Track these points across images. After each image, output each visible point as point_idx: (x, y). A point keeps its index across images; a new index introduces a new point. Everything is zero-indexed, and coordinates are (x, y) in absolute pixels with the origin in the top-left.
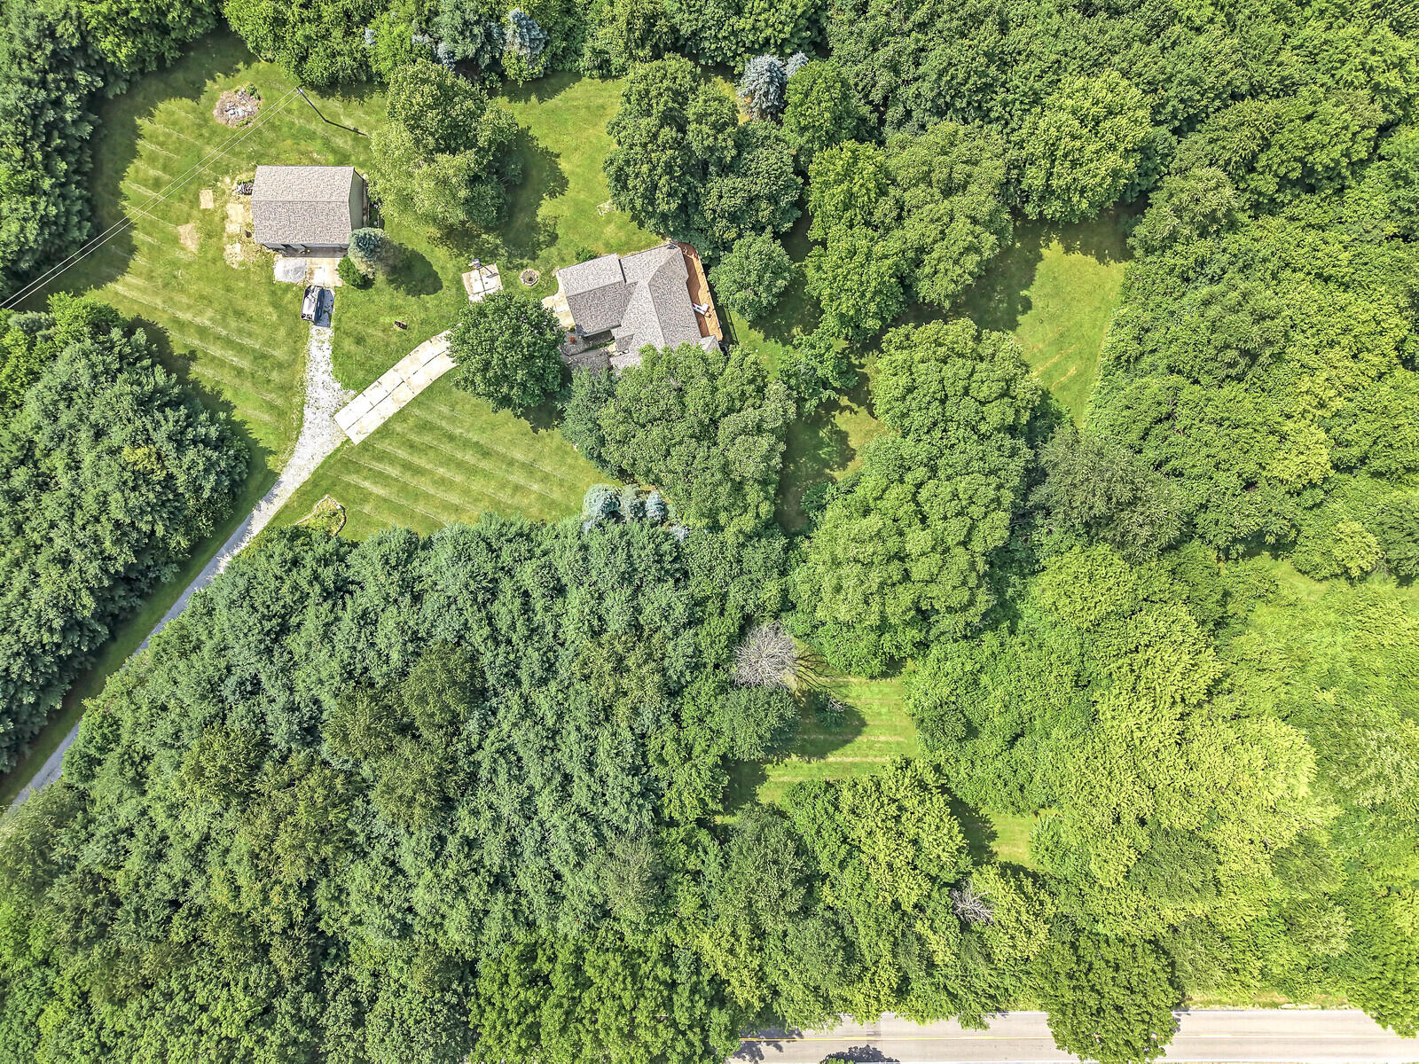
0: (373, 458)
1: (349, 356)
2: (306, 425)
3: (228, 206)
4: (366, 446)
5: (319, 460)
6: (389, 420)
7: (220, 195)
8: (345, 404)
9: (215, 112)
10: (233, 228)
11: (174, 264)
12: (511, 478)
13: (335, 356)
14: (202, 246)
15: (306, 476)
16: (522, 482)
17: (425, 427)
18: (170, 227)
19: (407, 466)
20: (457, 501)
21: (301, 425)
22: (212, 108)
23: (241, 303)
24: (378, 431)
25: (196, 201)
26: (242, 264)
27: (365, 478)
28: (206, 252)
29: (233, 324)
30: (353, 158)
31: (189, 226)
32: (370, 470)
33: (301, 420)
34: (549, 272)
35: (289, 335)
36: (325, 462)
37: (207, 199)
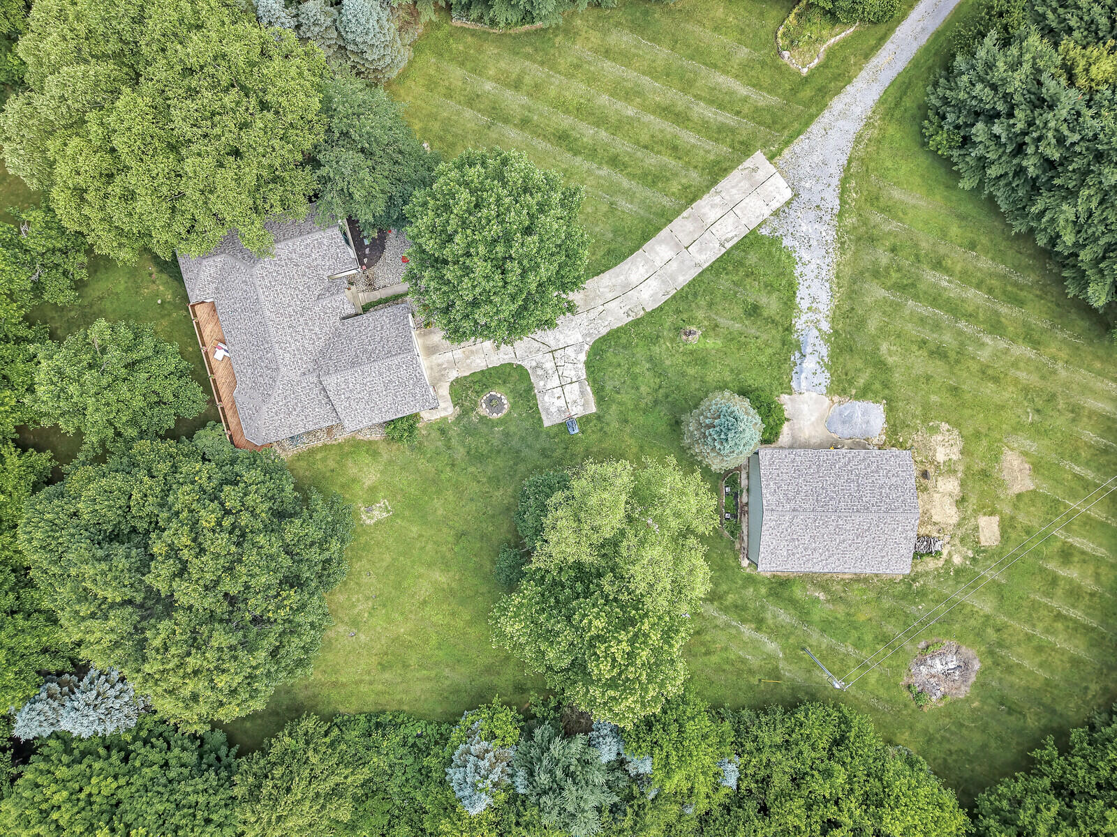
0: (733, 131)
1: (770, 287)
2: (835, 182)
3: (955, 520)
4: (745, 150)
5: (815, 128)
6: (708, 188)
7: (969, 538)
8: (776, 214)
9: (977, 666)
10: (949, 486)
11: (1038, 431)
12: (525, 100)
13: (792, 287)
14: (997, 458)
15: (837, 104)
16: (509, 93)
17: (653, 179)
18: (1045, 488)
19: (680, 118)
20: (608, 64)
21: (844, 181)
22: (982, 672)
23: (938, 368)
24: (725, 171)
25: (1006, 527)
26: (935, 430)
27: (745, 100)
28: (990, 449)
29: (948, 339)
30: (763, 591)
31: (1017, 489)
32: (738, 113)
33: (843, 191)
34: (465, 413)
35: (862, 322)
36: (807, 124)
37: (989, 530)
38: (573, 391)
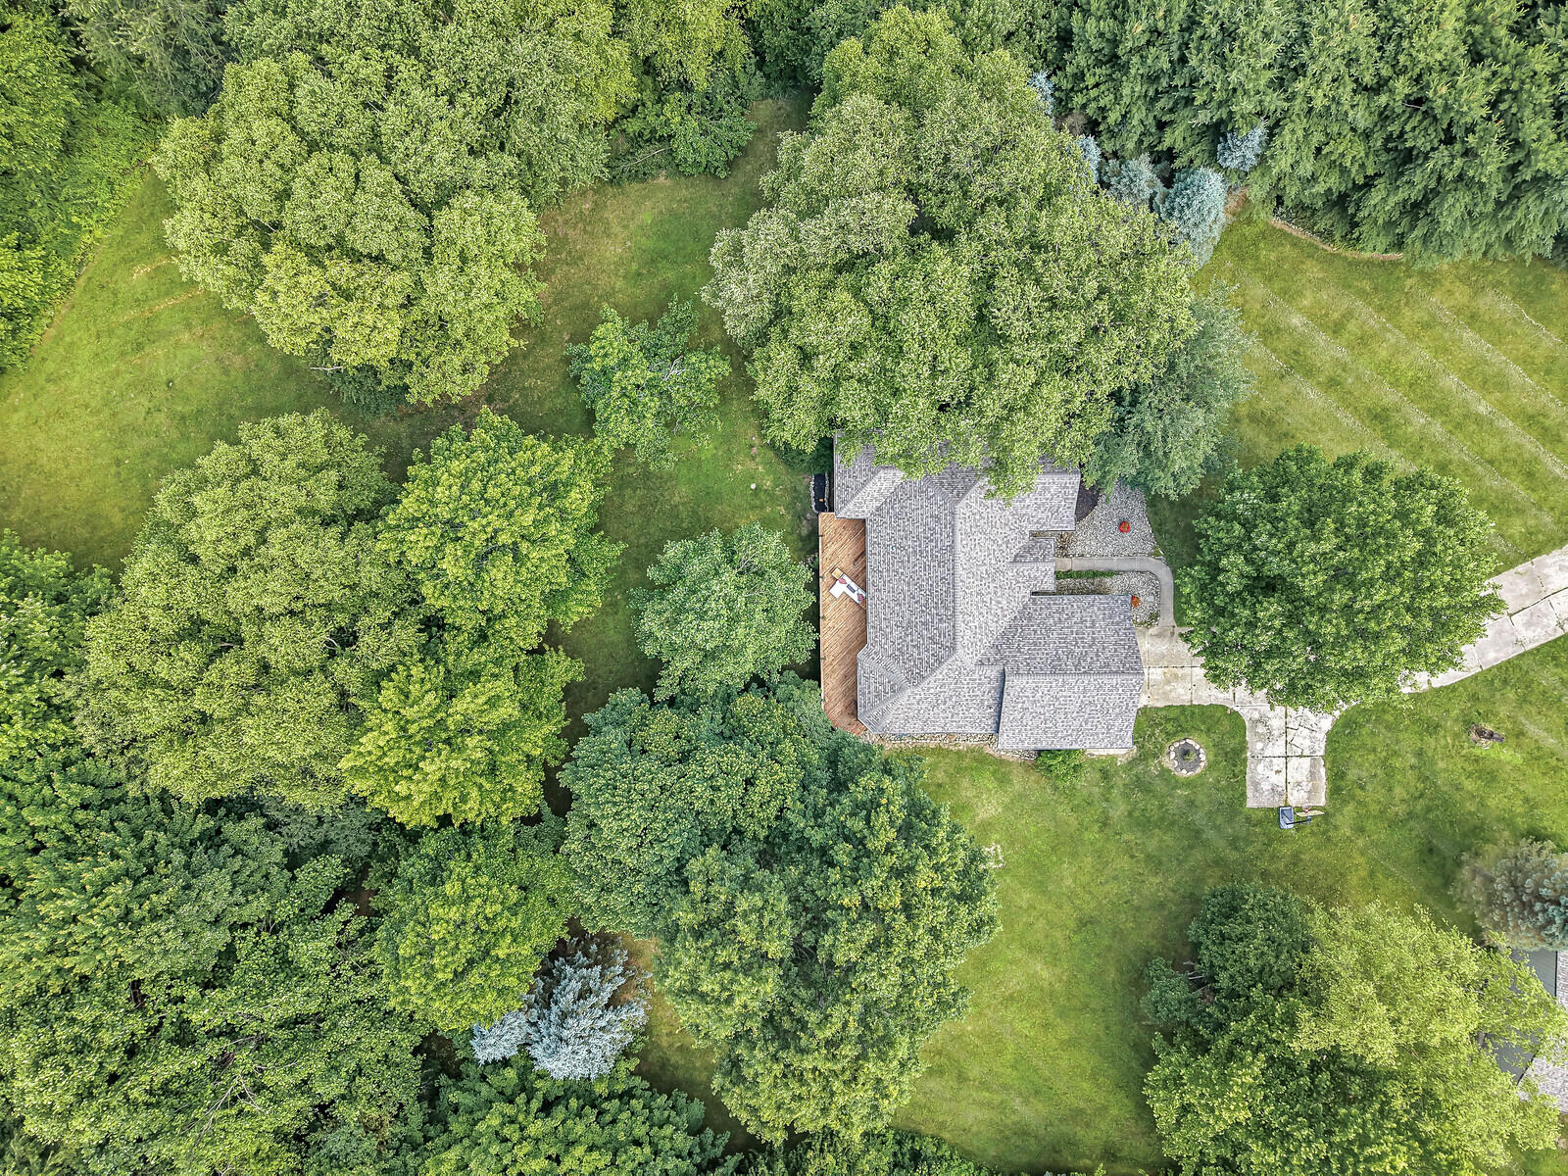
12: (1342, 354)
16: (1321, 338)
17: (1490, 509)
19: (1549, 435)
20: (1468, 335)
34: (1143, 757)
38: (1300, 769)
